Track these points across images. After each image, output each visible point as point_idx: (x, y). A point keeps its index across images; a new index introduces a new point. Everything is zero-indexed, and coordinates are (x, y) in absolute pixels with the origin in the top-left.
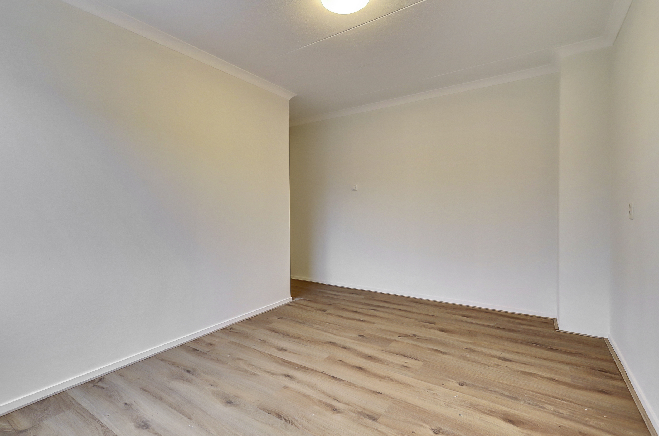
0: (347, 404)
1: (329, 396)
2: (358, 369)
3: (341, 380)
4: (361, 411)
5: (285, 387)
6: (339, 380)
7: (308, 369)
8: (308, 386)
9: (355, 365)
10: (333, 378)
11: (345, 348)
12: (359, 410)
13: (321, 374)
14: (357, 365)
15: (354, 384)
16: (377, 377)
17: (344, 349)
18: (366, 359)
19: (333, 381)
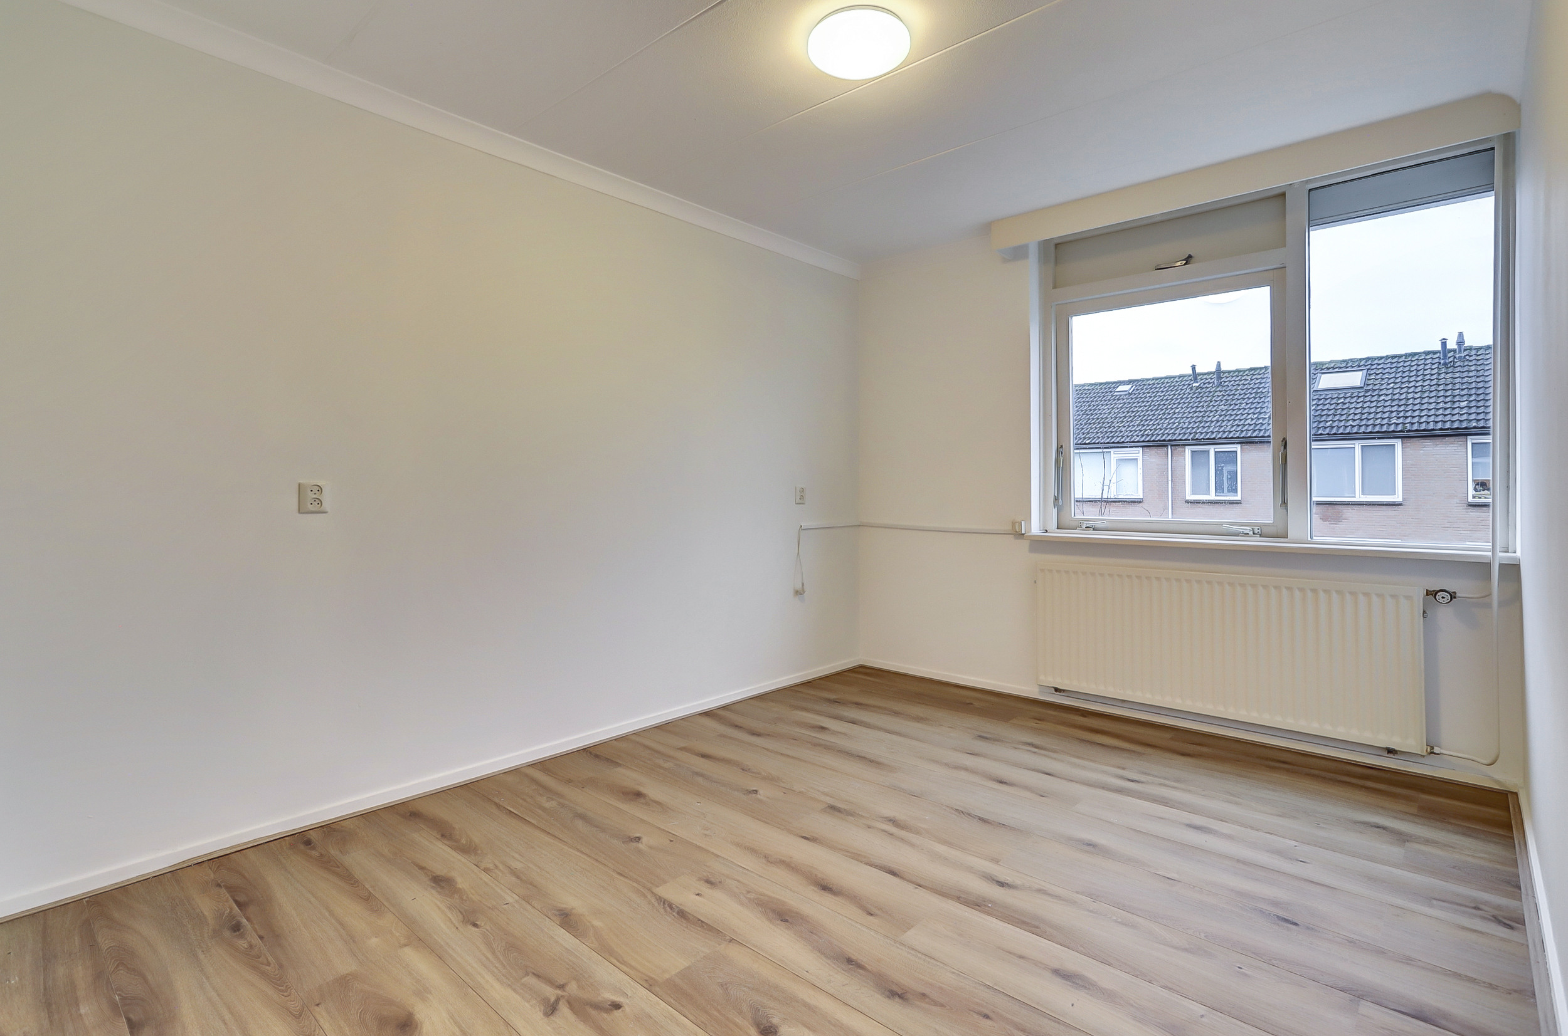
0: (869, 827)
1: (902, 840)
2: (831, 886)
3: (876, 866)
4: (850, 817)
5: (996, 861)
6: (880, 867)
7: (958, 899)
8: (947, 859)
9: (833, 897)
10: (893, 872)
11: (850, 961)
12: (852, 818)
13: (922, 883)
14: (830, 895)
15: (849, 857)
16: (793, 865)
17: (855, 956)
18: (797, 913)
19: (894, 866)
